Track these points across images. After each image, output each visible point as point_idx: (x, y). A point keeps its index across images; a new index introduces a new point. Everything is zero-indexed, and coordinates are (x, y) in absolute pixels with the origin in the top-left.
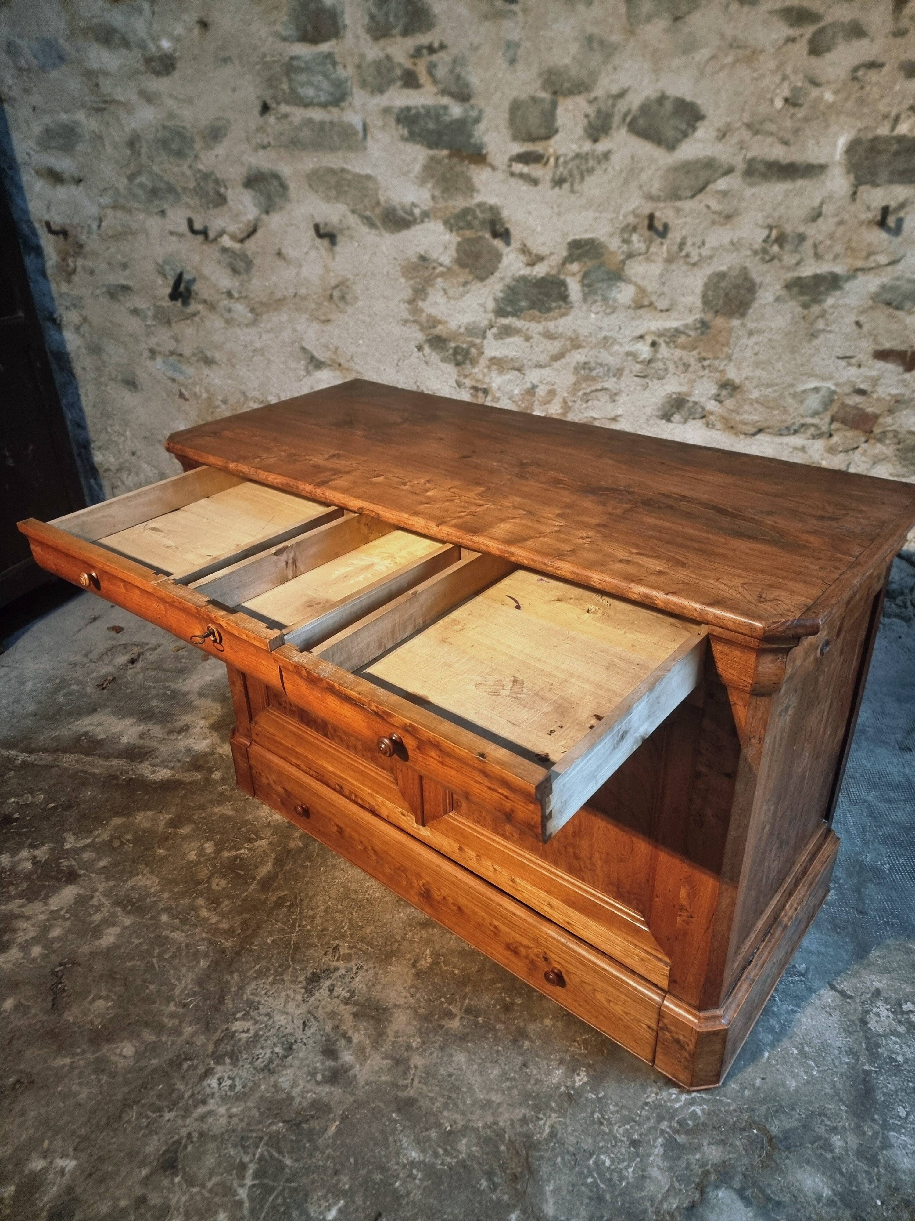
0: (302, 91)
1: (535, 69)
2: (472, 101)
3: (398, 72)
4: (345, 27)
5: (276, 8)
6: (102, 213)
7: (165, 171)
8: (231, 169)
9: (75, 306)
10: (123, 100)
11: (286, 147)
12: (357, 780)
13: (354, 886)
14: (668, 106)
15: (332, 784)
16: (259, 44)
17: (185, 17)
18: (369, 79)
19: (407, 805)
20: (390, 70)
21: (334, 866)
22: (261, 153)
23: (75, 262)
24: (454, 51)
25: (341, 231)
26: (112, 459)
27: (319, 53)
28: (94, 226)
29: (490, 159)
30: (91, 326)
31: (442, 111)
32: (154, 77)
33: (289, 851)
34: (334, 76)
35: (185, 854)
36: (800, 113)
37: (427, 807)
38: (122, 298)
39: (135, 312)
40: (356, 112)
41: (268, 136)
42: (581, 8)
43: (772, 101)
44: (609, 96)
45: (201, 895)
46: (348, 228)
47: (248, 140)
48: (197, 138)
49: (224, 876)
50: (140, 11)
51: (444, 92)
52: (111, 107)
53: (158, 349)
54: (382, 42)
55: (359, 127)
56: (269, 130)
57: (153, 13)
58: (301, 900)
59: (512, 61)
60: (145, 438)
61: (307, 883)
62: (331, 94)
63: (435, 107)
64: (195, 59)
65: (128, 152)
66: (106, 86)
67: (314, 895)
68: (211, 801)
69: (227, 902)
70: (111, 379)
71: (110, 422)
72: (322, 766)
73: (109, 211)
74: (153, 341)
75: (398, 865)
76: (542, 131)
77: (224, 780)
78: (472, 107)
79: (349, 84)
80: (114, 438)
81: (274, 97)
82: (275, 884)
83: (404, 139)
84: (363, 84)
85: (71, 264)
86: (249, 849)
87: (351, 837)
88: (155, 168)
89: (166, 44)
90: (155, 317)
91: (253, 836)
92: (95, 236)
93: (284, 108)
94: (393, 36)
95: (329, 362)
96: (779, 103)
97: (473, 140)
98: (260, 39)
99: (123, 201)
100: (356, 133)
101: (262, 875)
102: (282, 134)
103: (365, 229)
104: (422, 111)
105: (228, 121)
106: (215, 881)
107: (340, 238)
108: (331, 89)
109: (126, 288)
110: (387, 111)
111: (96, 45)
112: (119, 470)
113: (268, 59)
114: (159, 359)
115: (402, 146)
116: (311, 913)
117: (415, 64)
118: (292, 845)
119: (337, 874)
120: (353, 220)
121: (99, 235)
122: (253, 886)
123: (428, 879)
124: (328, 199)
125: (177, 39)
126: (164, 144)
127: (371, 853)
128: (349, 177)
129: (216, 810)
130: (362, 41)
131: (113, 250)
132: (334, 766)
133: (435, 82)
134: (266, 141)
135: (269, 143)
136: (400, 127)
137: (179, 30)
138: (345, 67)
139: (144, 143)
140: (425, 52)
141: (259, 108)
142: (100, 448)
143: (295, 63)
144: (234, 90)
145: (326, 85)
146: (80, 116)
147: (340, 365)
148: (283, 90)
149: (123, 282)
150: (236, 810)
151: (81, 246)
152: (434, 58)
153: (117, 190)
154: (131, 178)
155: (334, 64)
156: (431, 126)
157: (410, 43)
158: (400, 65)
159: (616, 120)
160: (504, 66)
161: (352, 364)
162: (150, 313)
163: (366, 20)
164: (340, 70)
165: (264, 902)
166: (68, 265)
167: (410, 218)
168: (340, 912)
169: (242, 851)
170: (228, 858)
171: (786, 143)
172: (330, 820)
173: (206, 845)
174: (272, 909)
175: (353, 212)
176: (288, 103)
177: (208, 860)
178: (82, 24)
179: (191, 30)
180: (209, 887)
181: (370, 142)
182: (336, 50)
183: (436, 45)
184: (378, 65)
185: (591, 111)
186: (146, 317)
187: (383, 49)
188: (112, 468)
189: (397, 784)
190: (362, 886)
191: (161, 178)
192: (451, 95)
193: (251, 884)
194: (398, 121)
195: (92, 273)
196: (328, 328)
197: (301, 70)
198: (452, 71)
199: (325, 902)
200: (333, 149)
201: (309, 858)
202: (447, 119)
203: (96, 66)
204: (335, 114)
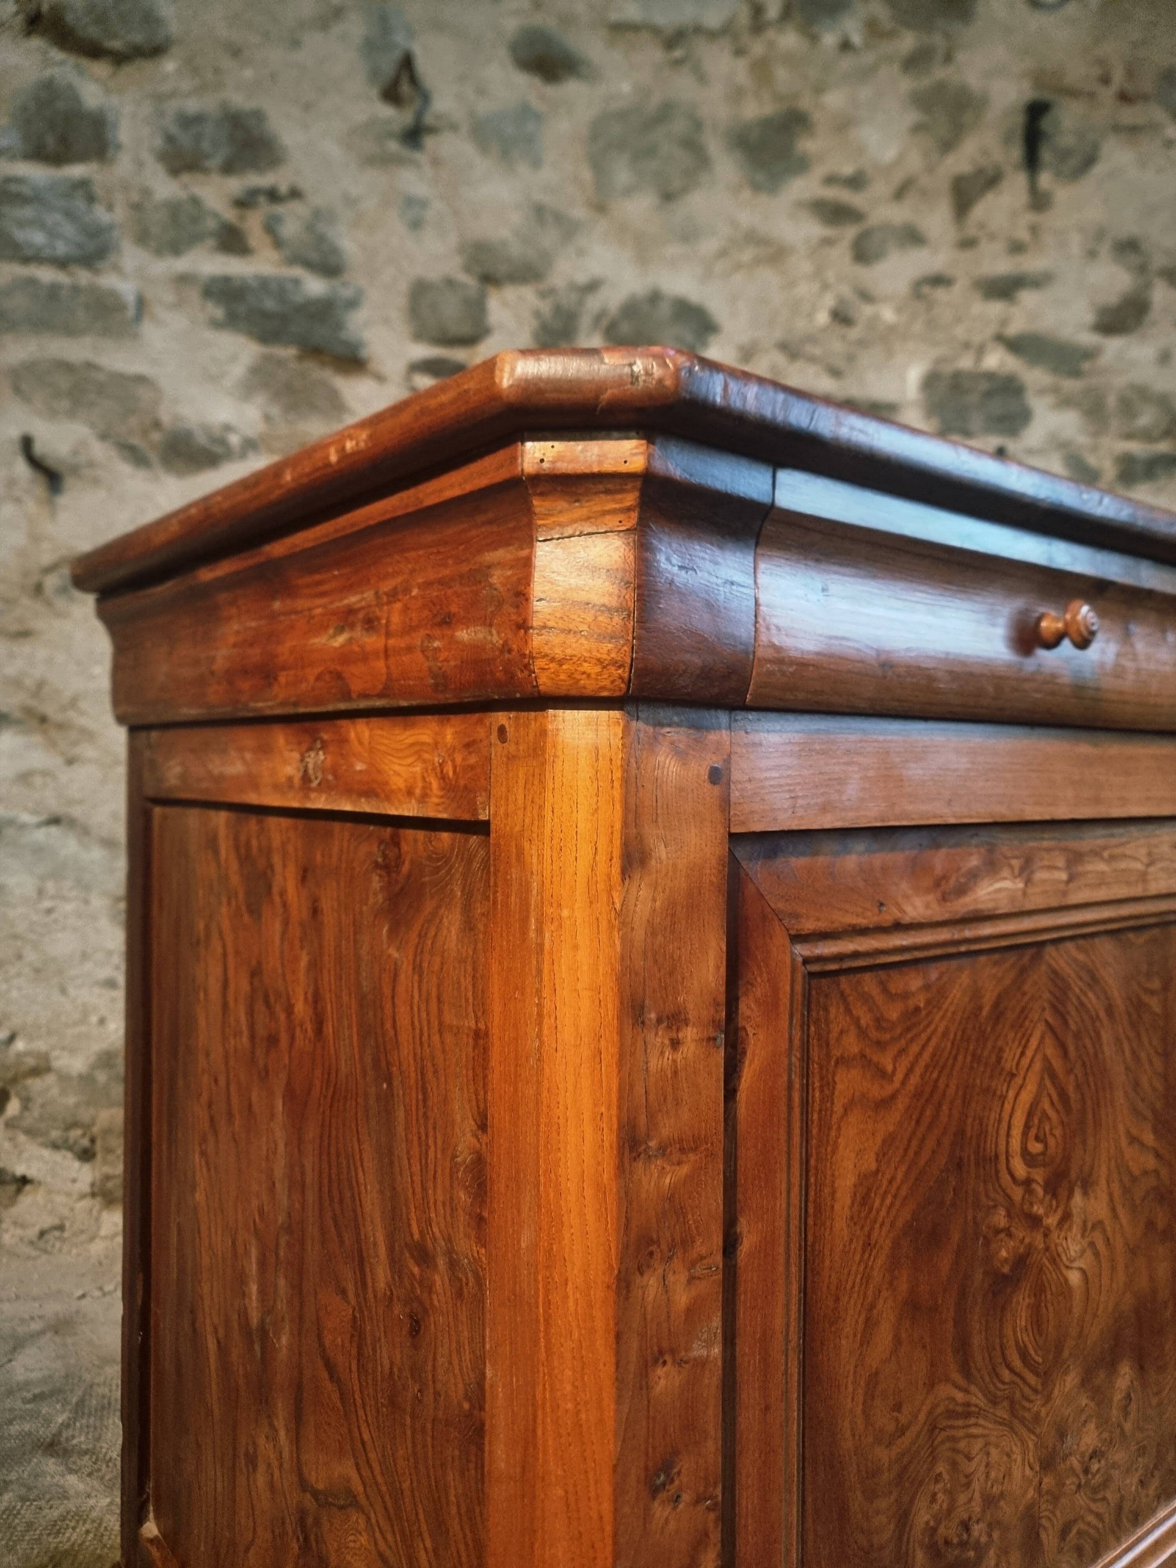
0: (20, 235)
1: (453, 239)
2: (344, 276)
3: (211, 224)
4: (119, 147)
14: (665, 310)
18: (155, 229)
20: (195, 220)
24: (314, 200)
25: (75, 470)
27: (63, 179)
29: (373, 366)
31: (288, 286)
34: (88, 219)
36: (854, 333)
40: (124, 277)
42: (523, 169)
43: (810, 316)
44: (573, 287)
46: (91, 464)
51: (292, 261)
54: (186, 178)
55: (131, 300)
59: (416, 225)
62: (80, 246)
63: (277, 279)
76: (465, 329)
78: (345, 284)
79: (116, 233)
83: (216, 325)
84: (143, 238)
94: (207, 171)
95: (17, 714)
96: (823, 318)
97: (343, 335)
100: (122, 309)
103: (124, 468)
104: (253, 283)
107: (69, 482)
108: (79, 239)
110: (183, 280)
115: (210, 335)
117: (242, 218)
120: (99, 450)
124: (52, 414)
128: (101, 377)
130: (148, 171)
133: (278, 243)
136: (210, 304)
138: (110, 208)
140: (262, 199)
143: (13, 187)
145: (68, 229)
147: (43, 719)
152: (280, 209)
155: (91, 199)
156: (270, 304)
157: (236, 185)
158: (216, 215)
159: (585, 321)
160: (402, 229)
161: (71, 714)
163: (159, 142)
164: (100, 210)
167: (218, 450)
171: (835, 373)
175: (104, 437)
181: (148, 329)
182: (97, 177)
183: (283, 190)
184: (174, 209)
185: (546, 307)
187: (185, 187)
192: (309, 265)
194: (207, 295)
196: (25, 648)
197: (22, 200)
198: (310, 228)
200: (71, 331)
202: (298, 299)
204: (84, 277)
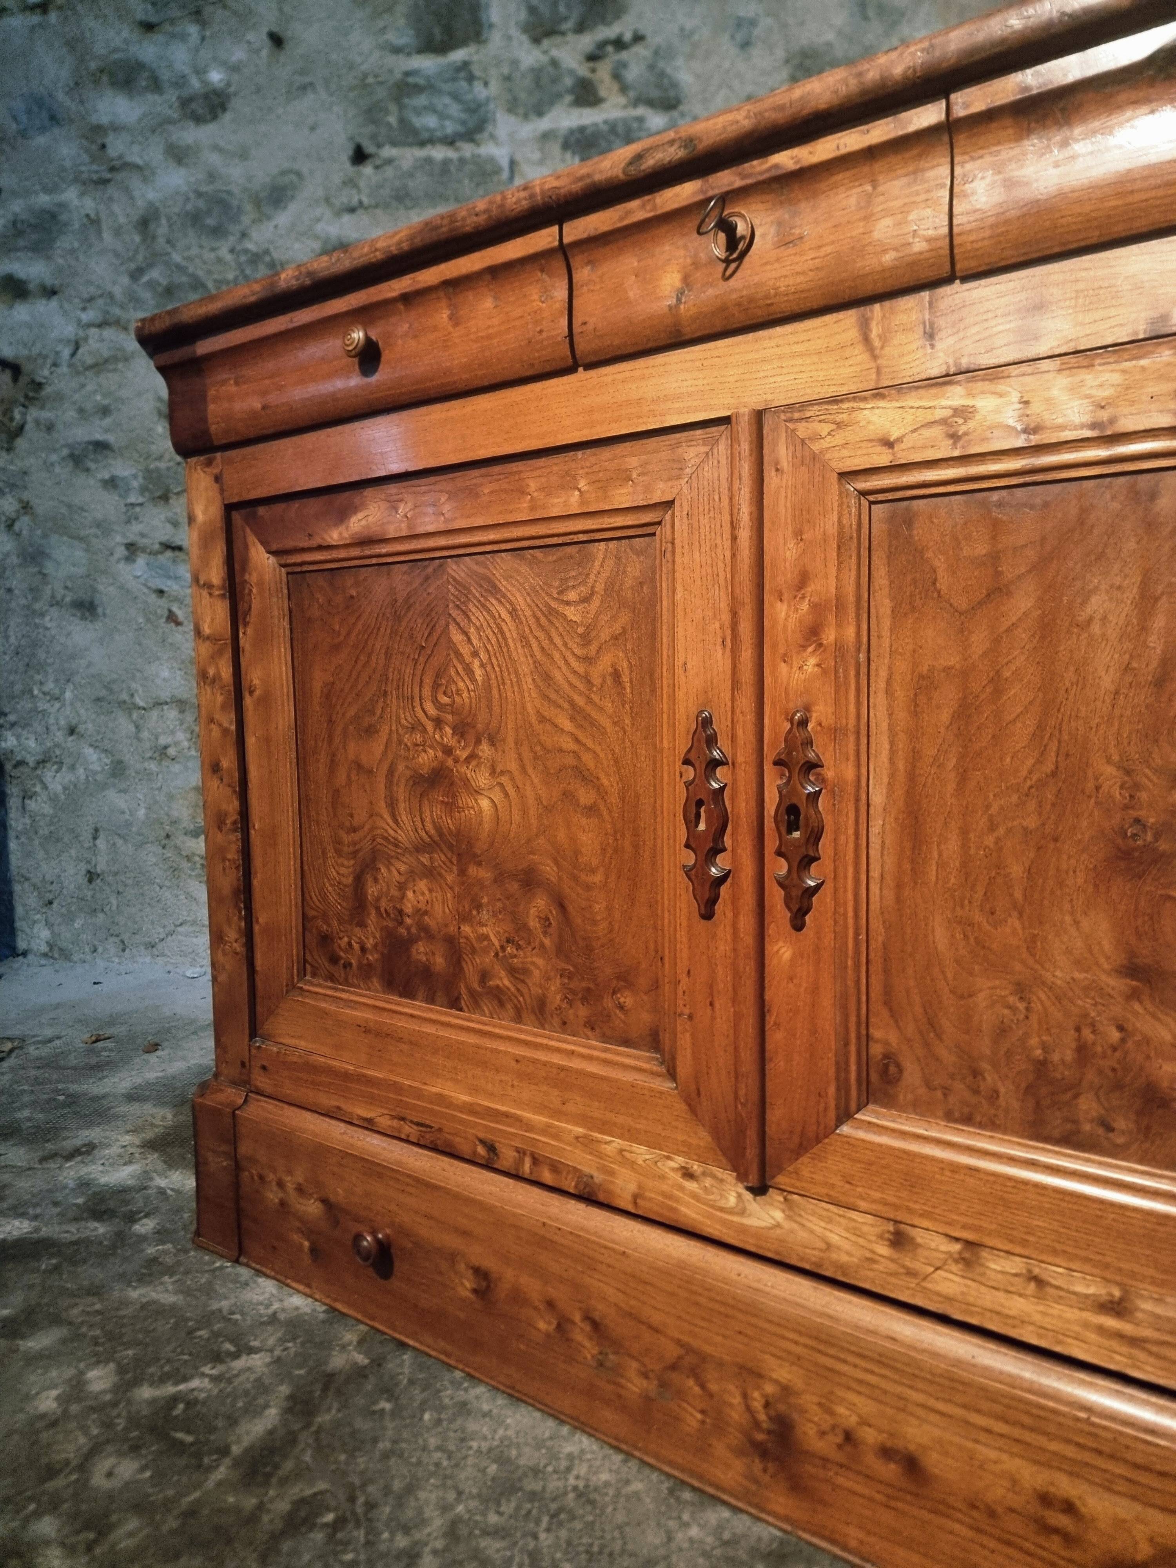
0: (418, 122)
1: (780, 52)
2: (681, 107)
3: (568, 82)
4: (491, 26)
5: (386, 11)
6: (81, 333)
7: (189, 259)
8: (297, 246)
9: (13, 486)
10: (139, 162)
11: (386, 206)
12: (542, 1108)
13: (528, 1457)
15: (465, 1149)
16: (359, 60)
17: (250, 36)
18: (523, 96)
19: (702, 1137)
20: (554, 81)
21: (463, 1408)
22: (346, 218)
23: (24, 415)
24: (655, 40)
26: (32, 743)
27: (449, 64)
28: (66, 353)
30: (34, 516)
31: (635, 125)
32: (192, 124)
33: (329, 1378)
34: (469, 97)
35: (28, 1398)
37: (776, 1115)
38: (92, 466)
39: (111, 483)
40: (497, 144)
41: (359, 191)
45: (53, 1505)
47: (327, 200)
48: (248, 207)
49: (135, 1449)
50: (183, 37)
51: (636, 102)
52: (119, 176)
53: (142, 542)
54: (546, 43)
55: (505, 163)
56: (362, 184)
57: (203, 39)
58: (371, 1506)
59: (745, 45)
60: (99, 699)
61: (386, 1456)
62: (464, 123)
63: (625, 121)
64: (258, 90)
65: (137, 239)
66: (117, 146)
67: (410, 1489)
68: (122, 1276)
69: (132, 1524)
70: (56, 603)
71: (38, 677)
72: (441, 1099)
73: (93, 331)
74: (134, 531)
75: (672, 1352)
77: (161, 1234)
78: (684, 115)
79: (492, 106)
80: (41, 706)
81: (373, 137)
82: (289, 1465)
84: (512, 107)
85: (17, 415)
86: (215, 1379)
87: (518, 1297)
88: (177, 258)
89: (216, 77)
90: (143, 490)
91: (229, 1347)
92: (64, 369)
93: (388, 152)
94: (563, 34)
98: (360, 54)
99: (116, 311)
100: (497, 171)
101: (246, 1441)
102: (380, 186)
104: (605, 128)
105: (299, 174)
106: (103, 1464)
108: (463, 116)
109: (101, 447)
110: (546, 136)
111: (109, 93)
112: (42, 763)
113: (370, 80)
114: (141, 561)
116: (402, 1542)
117: (593, 71)
118: (338, 1361)
119: (472, 1426)
121: (70, 366)
122: (221, 1472)
123: (783, 1373)
125: (235, 68)
126: (195, 219)
127: (581, 1334)
129: (134, 1294)
130: (515, 43)
131: (89, 388)
132: (474, 1090)
133: (624, 89)
134: (355, 201)
135: (361, 202)
136: (568, 155)
137: (239, 54)
138: (486, 84)
139: (164, 221)
140: (610, 49)
141: (350, 152)
142: (13, 725)
143: (411, 80)
144: (313, 129)
145: (455, 109)
146: (71, 195)
148: (389, 125)
149: (99, 437)
150: (187, 1292)
151: (39, 386)
152: (624, 55)
153: (111, 296)
154: (136, 275)
155: (471, 78)
157: (587, 41)
158: (571, 72)
160: (733, 51)
162: (135, 484)
163: (523, 15)
164: (478, 87)
165: (252, 1519)
166: (12, 419)
168: (496, 1532)
169: (195, 1383)
170: (153, 1401)
172: (452, 1257)
173: (91, 1374)
174: (276, 1538)
176: (394, 144)
177: (93, 1409)
178: (93, 65)
179: (257, 51)
180: (83, 1483)
182: (475, 58)
183: (628, 36)
184: (537, 73)
186: (128, 490)
187: (545, 52)
188: (31, 761)
189: (672, 1074)
190: (554, 1456)
191: (181, 269)
192: (651, 103)
193: (210, 1469)
194: (566, 146)
195: (50, 428)
197: (418, 89)
198: (651, 67)
199: (445, 1508)
201: (388, 1391)
203: (105, 120)
204: (467, 150)
